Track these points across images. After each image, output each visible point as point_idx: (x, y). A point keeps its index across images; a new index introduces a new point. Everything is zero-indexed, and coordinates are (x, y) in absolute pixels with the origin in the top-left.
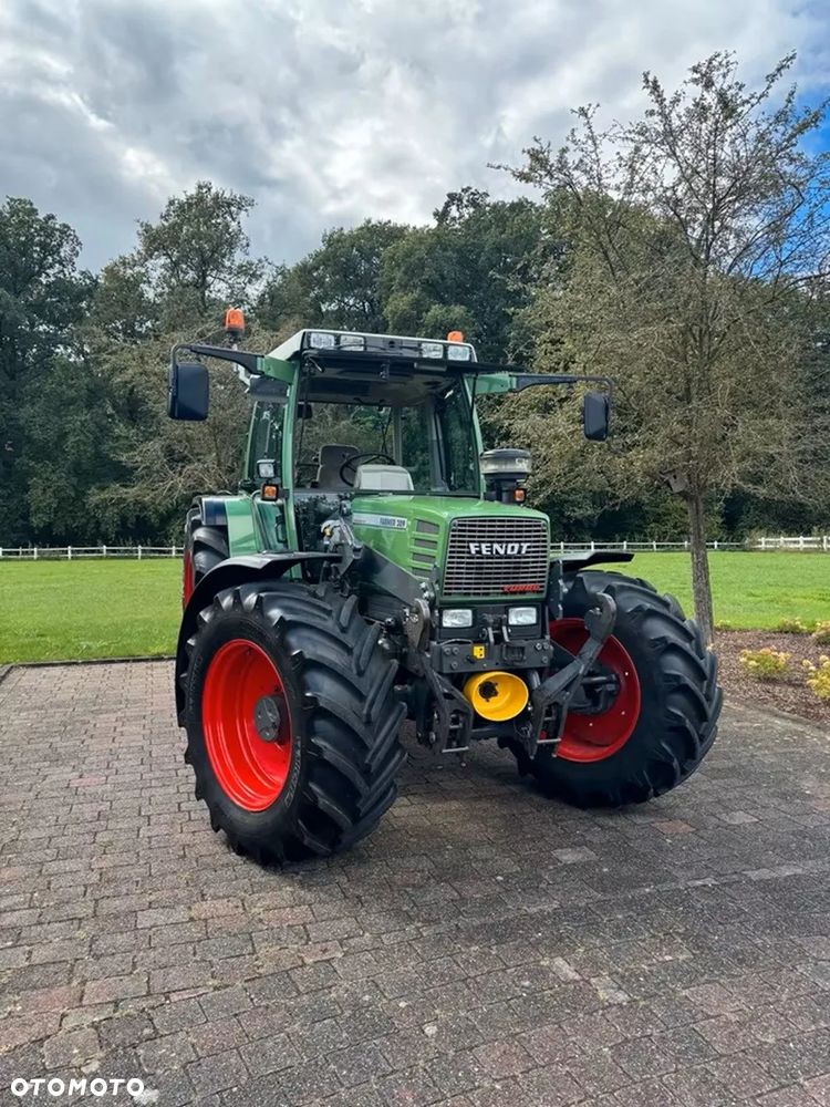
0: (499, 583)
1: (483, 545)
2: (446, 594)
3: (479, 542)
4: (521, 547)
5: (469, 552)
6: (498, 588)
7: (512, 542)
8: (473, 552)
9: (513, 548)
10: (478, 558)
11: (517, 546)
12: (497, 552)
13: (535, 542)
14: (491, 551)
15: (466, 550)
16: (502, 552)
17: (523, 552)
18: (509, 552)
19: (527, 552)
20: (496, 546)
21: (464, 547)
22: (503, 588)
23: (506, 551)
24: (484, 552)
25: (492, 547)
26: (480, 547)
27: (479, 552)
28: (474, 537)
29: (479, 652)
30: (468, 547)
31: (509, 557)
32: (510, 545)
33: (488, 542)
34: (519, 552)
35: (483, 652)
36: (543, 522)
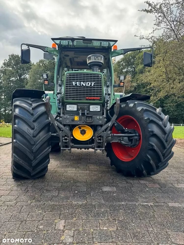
0: (85, 96)
1: (78, 83)
2: (66, 99)
3: (76, 81)
4: (91, 84)
5: (73, 85)
6: (85, 98)
7: (88, 82)
8: (74, 85)
9: (88, 84)
10: (76, 87)
11: (90, 83)
12: (83, 85)
13: (97, 82)
14: (81, 85)
15: (72, 84)
16: (84, 85)
17: (92, 85)
18: (87, 85)
19: (94, 86)
20: (82, 83)
21: (71, 83)
22: (86, 98)
23: (86, 85)
24: (78, 85)
25: (80, 83)
26: (76, 83)
27: (76, 85)
28: (75, 79)
29: (76, 118)
30: (72, 83)
31: (88, 87)
32: (87, 83)
33: (79, 81)
34: (91, 85)
35: (78, 118)
36: (100, 75)
